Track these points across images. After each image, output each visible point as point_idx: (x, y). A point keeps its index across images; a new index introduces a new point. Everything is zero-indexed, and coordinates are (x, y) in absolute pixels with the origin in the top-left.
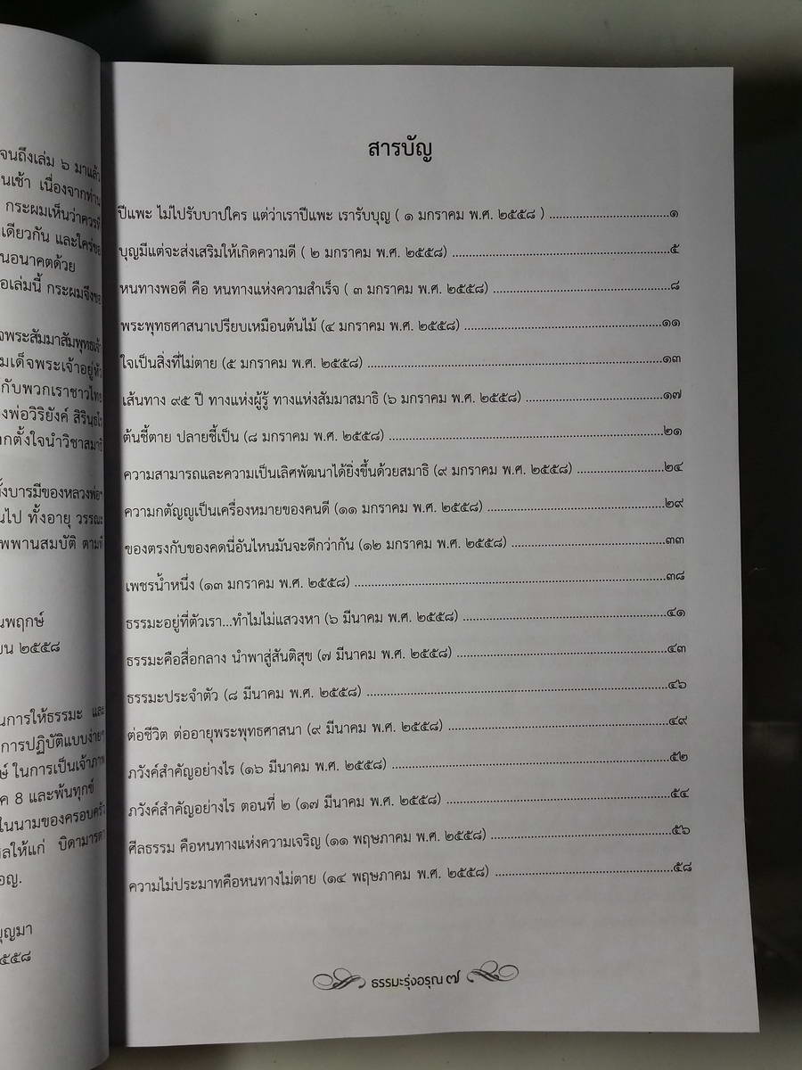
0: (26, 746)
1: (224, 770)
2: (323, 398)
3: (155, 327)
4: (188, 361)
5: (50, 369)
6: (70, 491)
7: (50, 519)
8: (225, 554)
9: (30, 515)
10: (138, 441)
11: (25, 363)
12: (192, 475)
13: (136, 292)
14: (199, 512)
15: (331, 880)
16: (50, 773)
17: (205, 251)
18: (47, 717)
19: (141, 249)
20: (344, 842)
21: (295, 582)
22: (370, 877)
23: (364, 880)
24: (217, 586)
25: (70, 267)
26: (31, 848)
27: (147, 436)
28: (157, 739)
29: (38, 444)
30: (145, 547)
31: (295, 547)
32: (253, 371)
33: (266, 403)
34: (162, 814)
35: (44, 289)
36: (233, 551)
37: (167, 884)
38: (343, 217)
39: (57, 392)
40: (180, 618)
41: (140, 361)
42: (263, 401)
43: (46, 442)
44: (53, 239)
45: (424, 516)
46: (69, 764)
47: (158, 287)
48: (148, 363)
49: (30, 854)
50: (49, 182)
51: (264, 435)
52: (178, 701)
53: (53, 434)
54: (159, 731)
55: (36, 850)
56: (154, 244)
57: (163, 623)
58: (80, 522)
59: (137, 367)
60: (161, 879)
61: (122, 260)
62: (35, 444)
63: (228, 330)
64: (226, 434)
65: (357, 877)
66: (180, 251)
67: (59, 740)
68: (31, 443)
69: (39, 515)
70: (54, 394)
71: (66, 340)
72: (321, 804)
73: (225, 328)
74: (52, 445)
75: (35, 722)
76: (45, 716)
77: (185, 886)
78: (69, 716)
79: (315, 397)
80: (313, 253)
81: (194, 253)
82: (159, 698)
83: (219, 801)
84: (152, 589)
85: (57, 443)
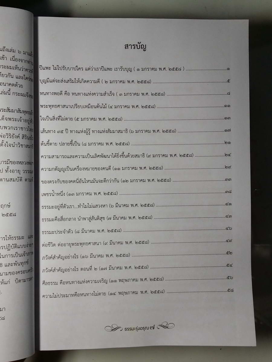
0: (4, 247)
1: (75, 257)
2: (109, 131)
3: (52, 106)
4: (63, 118)
5: (13, 121)
6: (20, 162)
7: (13, 171)
8: (75, 184)
9: (6, 170)
10: (46, 145)
11: (5, 119)
12: (64, 157)
13: (45, 95)
14: (66, 169)
15: (111, 294)
16: (12, 257)
17: (69, 81)
18: (11, 238)
19: (47, 80)
20: (116, 281)
21: (99, 193)
22: (124, 293)
23: (122, 294)
24: (73, 195)
25: (21, 86)
26: (5, 282)
27: (49, 144)
28: (52, 246)
29: (9, 146)
30: (48, 181)
31: (99, 181)
32: (85, 122)
33: (89, 133)
34: (54, 272)
35: (11, 94)
36: (78, 183)
37: (55, 295)
38: (116, 69)
39: (16, 129)
40: (60, 205)
41: (47, 118)
42: (88, 132)
43: (12, 145)
44: (15, 77)
45: (143, 171)
46: (19, 254)
47: (53, 93)
48: (49, 119)
49: (5, 284)
50: (13, 58)
51: (89, 143)
52: (59, 233)
53: (14, 143)
54: (53, 244)
55: (7, 283)
56: (51, 78)
57: (54, 207)
58: (24, 172)
59: (45, 120)
60: (53, 294)
61: (40, 84)
62: (8, 146)
63: (77, 108)
64: (76, 143)
65: (120, 293)
66: (60, 81)
67: (15, 246)
68: (6, 146)
69: (9, 170)
70: (15, 129)
71: (19, 111)
72: (108, 268)
73: (76, 107)
74: (14, 146)
75: (7, 240)
76: (10, 238)
77: (61, 296)
78: (19, 238)
79: (106, 131)
80: (106, 82)
81: (65, 81)
82: (53, 233)
83: (73, 268)
84: (50, 196)
85: (16, 146)
